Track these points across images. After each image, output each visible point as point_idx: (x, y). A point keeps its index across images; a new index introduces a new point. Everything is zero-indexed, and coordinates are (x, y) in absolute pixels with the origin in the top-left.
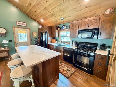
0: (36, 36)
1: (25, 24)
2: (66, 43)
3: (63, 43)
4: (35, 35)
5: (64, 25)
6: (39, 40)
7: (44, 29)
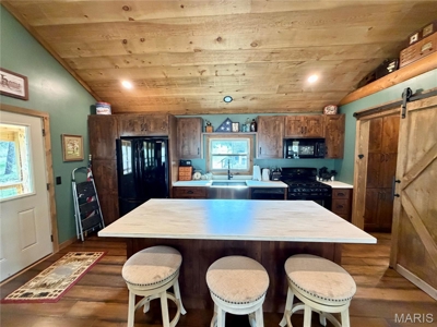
0: (78, 154)
1: (20, 81)
2: (238, 174)
3: (227, 177)
4: (75, 148)
5: (228, 119)
6: (93, 177)
7: (145, 127)
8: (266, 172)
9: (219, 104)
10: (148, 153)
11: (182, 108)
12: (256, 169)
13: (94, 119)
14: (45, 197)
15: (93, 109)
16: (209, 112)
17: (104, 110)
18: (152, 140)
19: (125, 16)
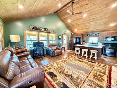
0: (70, 39)
2: (94, 44)
7: (78, 36)
8: (101, 43)
9: (91, 31)
10: (78, 40)
11: (84, 32)
12: (99, 43)
13: (72, 35)
14: (67, 43)
15: (71, 34)
16: (89, 32)
17: (73, 34)
18: (79, 37)
19: (76, 19)
